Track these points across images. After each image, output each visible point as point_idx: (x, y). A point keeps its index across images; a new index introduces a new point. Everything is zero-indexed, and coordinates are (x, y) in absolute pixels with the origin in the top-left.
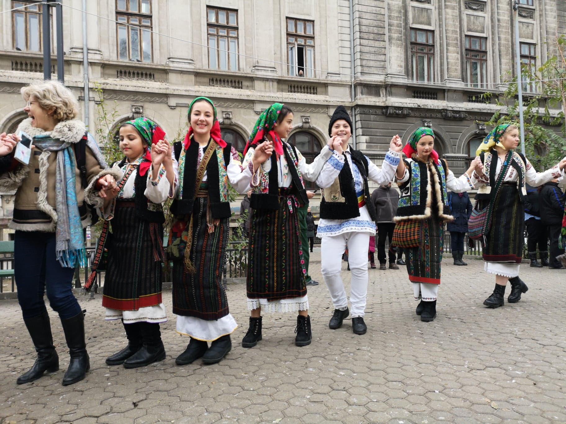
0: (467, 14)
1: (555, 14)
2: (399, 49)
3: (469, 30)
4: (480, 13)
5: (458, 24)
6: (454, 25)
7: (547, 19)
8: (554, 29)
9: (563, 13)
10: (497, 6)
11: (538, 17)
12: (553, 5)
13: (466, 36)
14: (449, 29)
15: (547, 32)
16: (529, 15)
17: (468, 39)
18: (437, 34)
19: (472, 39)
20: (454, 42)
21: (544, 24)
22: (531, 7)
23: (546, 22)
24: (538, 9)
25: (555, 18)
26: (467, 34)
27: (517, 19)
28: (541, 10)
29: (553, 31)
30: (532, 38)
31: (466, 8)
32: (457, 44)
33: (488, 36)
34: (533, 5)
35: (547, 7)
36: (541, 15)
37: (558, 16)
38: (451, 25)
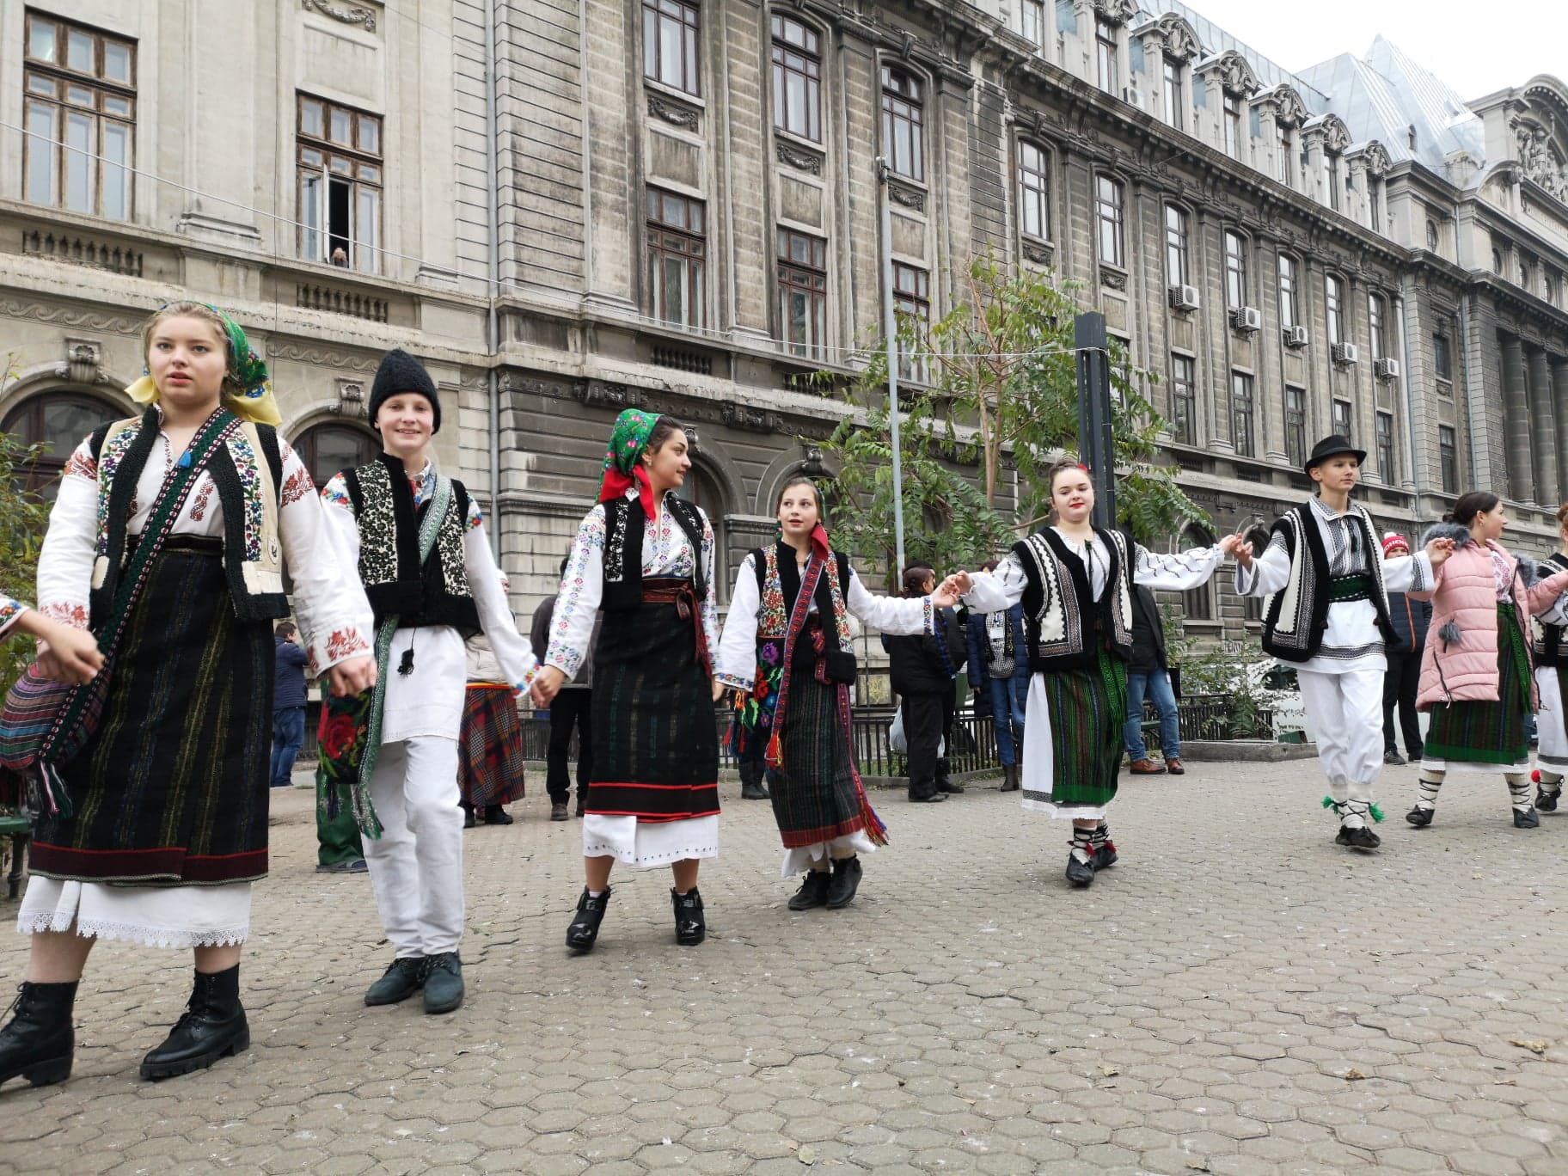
0: (782, 175)
1: (968, 210)
2: (618, 233)
3: (787, 215)
4: (810, 178)
5: (760, 194)
6: (753, 196)
7: (952, 217)
8: (966, 244)
9: (983, 208)
10: (849, 169)
11: (934, 210)
12: (964, 188)
13: (780, 227)
14: (741, 203)
15: (951, 247)
16: (915, 201)
17: (783, 235)
18: (712, 209)
19: (793, 237)
20: (752, 238)
21: (945, 228)
22: (919, 185)
23: (950, 225)
24: (933, 191)
25: (967, 218)
26: (781, 222)
27: (889, 206)
28: (939, 196)
29: (963, 247)
30: (922, 257)
31: (781, 161)
32: (758, 243)
33: (827, 236)
34: (922, 181)
35: (952, 191)
36: (939, 207)
37: (975, 214)
38: (747, 195)
